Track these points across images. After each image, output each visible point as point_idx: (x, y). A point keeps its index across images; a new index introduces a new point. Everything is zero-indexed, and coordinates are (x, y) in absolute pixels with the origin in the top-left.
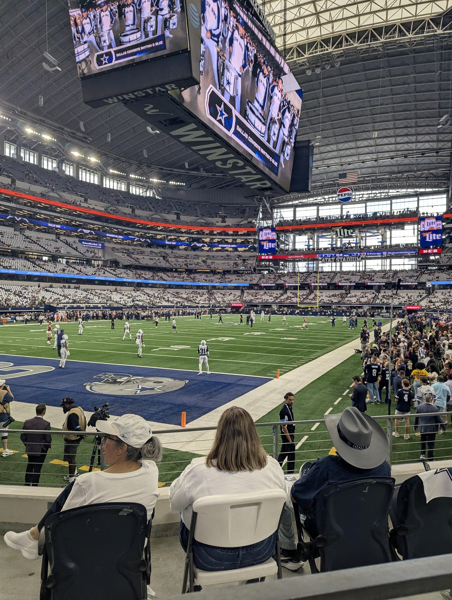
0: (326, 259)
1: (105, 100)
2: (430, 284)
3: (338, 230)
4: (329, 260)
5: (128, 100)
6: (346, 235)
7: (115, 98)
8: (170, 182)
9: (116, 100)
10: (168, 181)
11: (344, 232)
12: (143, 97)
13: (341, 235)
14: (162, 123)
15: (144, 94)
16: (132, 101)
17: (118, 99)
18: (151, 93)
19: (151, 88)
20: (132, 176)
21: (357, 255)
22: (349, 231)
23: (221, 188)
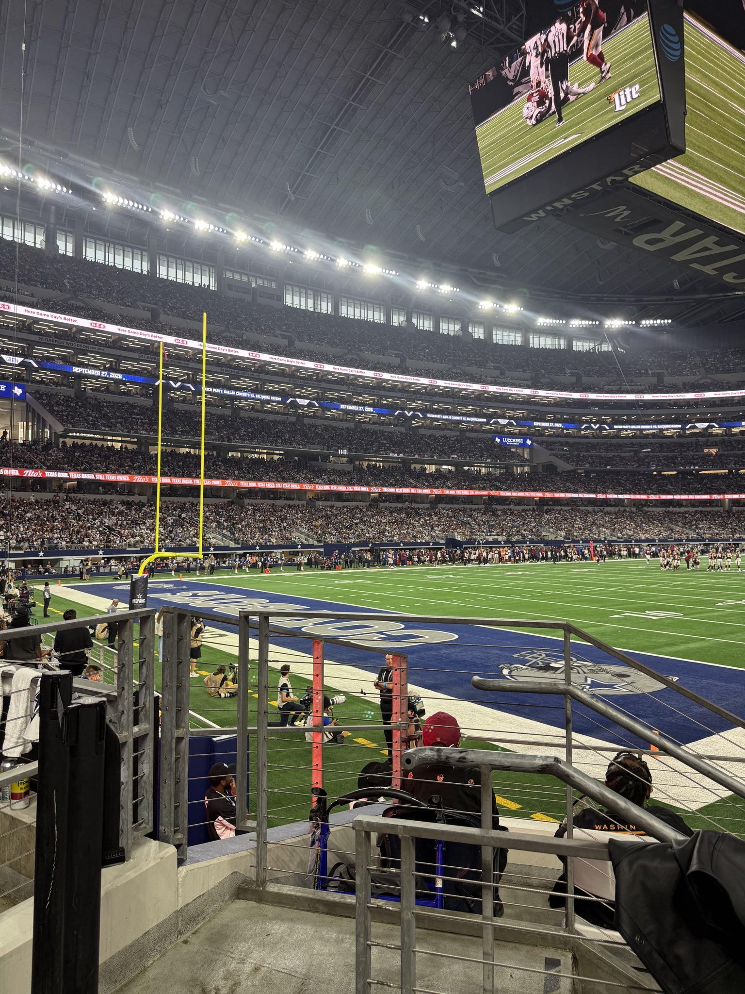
1: (526, 218)
5: (562, 210)
7: (541, 212)
8: (643, 322)
9: (542, 213)
10: (638, 323)
12: (587, 197)
14: (620, 231)
15: (587, 194)
16: (567, 209)
17: (545, 211)
18: (599, 188)
19: (597, 181)
20: (575, 323)
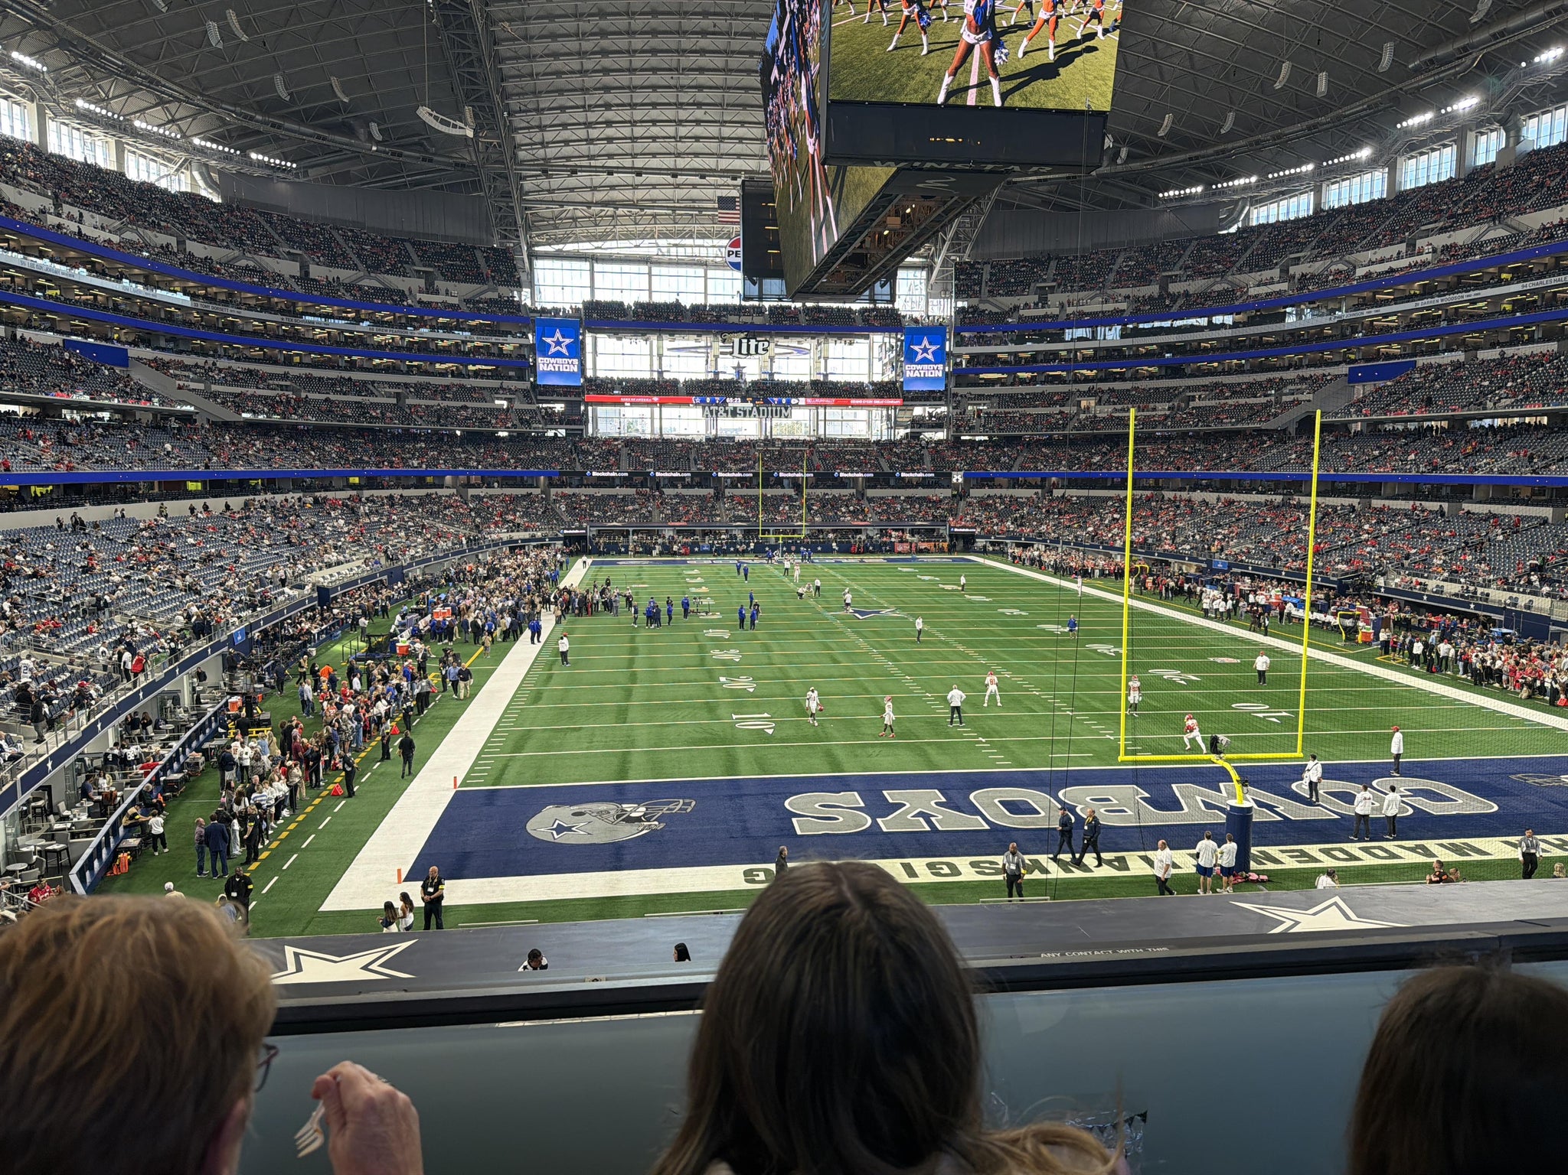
0: (714, 408)
2: (959, 477)
3: (736, 341)
4: (721, 412)
6: (752, 351)
10: (244, 150)
11: (748, 346)
13: (740, 353)
21: (780, 402)
22: (760, 344)
23: (396, 187)
